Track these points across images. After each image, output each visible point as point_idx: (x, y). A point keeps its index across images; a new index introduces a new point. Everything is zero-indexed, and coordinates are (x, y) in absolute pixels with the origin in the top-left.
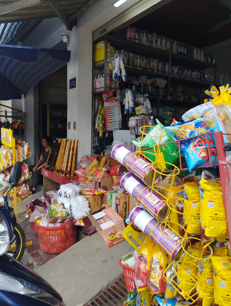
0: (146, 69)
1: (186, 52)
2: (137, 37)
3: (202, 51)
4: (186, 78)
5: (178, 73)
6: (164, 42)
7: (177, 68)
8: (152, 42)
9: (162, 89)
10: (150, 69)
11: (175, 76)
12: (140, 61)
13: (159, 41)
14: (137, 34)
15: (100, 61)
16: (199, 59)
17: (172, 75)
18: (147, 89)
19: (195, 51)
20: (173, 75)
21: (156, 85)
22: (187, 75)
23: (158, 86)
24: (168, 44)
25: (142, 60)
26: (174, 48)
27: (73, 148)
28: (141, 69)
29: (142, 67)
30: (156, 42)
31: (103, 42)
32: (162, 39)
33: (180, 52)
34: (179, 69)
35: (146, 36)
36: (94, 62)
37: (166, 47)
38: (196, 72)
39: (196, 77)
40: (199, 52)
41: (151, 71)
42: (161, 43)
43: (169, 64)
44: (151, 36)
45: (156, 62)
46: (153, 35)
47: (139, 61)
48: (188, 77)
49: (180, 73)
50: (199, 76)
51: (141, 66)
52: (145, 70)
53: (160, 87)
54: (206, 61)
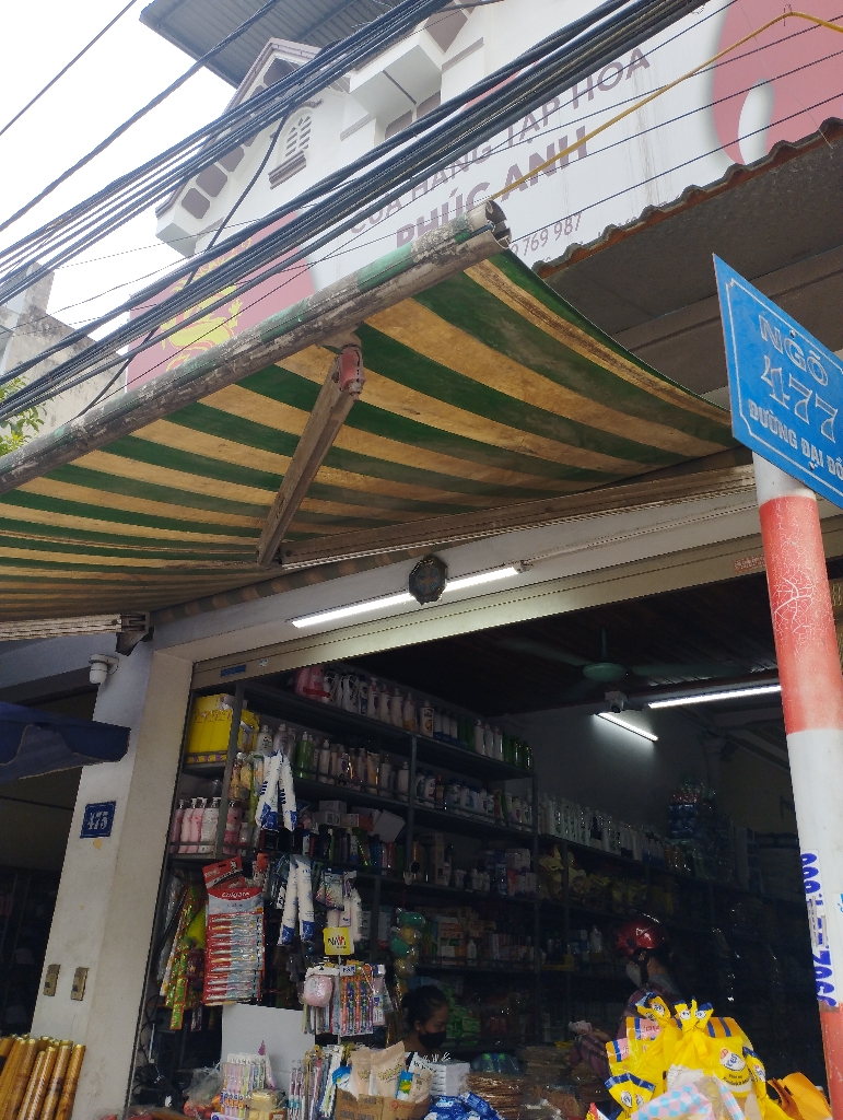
0: (345, 784)
1: (455, 735)
2: (327, 688)
3: (497, 730)
4: (457, 812)
5: (434, 795)
6: (397, 702)
7: (432, 781)
8: (365, 702)
9: (387, 845)
10: (355, 782)
11: (427, 804)
12: (331, 759)
13: (385, 699)
14: (326, 678)
15: (207, 754)
16: (490, 756)
17: (417, 802)
18: (346, 846)
19: (479, 732)
20: (421, 801)
21: (372, 834)
22: (459, 801)
23: (377, 836)
24: (409, 709)
25: (334, 755)
26: (425, 720)
27: (62, 1082)
28: (331, 782)
29: (334, 778)
30: (377, 703)
31: (226, 697)
32: (392, 694)
33: (441, 734)
34: (437, 783)
35: (351, 685)
36: (185, 754)
37: (403, 717)
38: (484, 794)
39: (482, 810)
40: (490, 734)
41: (358, 788)
42: (389, 704)
43: (410, 769)
44: (364, 684)
45: (373, 760)
46: (370, 682)
47: (328, 759)
48: (461, 809)
49: (440, 795)
50: (491, 807)
51: (333, 773)
52: (342, 784)
53: (381, 838)
54: (507, 760)
